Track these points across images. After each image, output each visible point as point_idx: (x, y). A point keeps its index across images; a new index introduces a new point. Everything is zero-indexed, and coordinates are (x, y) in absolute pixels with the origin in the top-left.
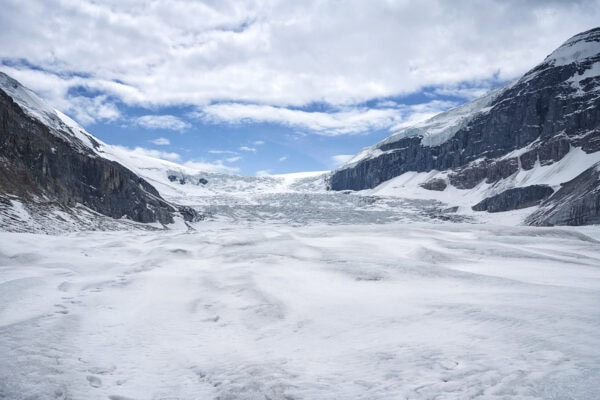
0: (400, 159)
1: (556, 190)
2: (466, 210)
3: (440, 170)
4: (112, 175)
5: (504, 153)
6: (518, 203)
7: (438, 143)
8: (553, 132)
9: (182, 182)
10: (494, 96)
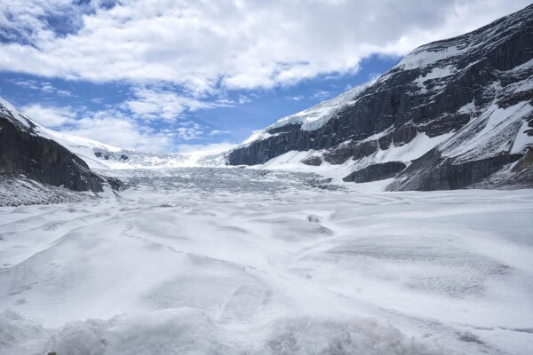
0: (285, 141)
1: (408, 165)
2: (338, 181)
3: (316, 149)
4: (51, 151)
5: (366, 137)
6: (378, 176)
7: (314, 128)
8: (404, 120)
9: (107, 158)
10: (358, 92)
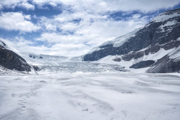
0: (106, 51)
1: (156, 62)
2: (127, 68)
3: (119, 55)
4: (10, 55)
5: (140, 50)
6: (144, 66)
7: (118, 46)
8: (155, 43)
9: (34, 58)
10: (136, 31)
